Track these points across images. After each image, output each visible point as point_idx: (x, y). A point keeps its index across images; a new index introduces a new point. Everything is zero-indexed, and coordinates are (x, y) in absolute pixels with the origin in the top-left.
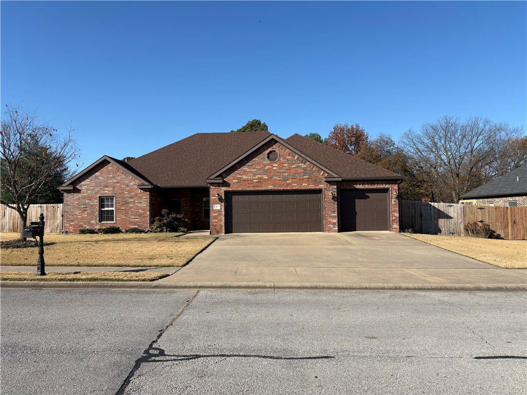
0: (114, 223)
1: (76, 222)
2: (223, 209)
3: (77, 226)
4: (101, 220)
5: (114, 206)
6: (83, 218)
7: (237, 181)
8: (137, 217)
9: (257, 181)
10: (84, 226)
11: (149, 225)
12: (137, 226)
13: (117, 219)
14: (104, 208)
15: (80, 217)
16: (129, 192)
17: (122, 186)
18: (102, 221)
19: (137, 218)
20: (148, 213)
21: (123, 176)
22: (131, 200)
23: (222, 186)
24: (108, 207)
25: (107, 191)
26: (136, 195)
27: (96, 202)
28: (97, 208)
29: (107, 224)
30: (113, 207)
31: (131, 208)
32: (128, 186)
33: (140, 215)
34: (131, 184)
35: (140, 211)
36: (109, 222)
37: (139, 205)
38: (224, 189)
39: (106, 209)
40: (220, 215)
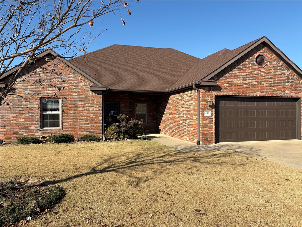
0: (60, 130)
1: (9, 128)
2: (214, 117)
3: (10, 133)
4: (42, 126)
5: (60, 109)
6: (18, 124)
7: (228, 85)
8: (88, 122)
9: (247, 86)
10: (21, 133)
11: (101, 131)
12: (88, 133)
13: (64, 124)
14: (46, 111)
15: (15, 122)
16: (79, 94)
17: (70, 87)
18: (44, 127)
19: (88, 124)
20: (101, 118)
21: (71, 75)
22: (80, 103)
23: (213, 90)
24: (52, 110)
25: (51, 92)
26: (87, 97)
27: (37, 104)
28: (38, 111)
29: (52, 130)
30: (58, 110)
31: (81, 111)
32: (76, 87)
33: (92, 120)
34: (81, 85)
35: (92, 116)
36: (54, 128)
37: (90, 109)
38: (214, 93)
39: (49, 112)
40: (210, 122)
